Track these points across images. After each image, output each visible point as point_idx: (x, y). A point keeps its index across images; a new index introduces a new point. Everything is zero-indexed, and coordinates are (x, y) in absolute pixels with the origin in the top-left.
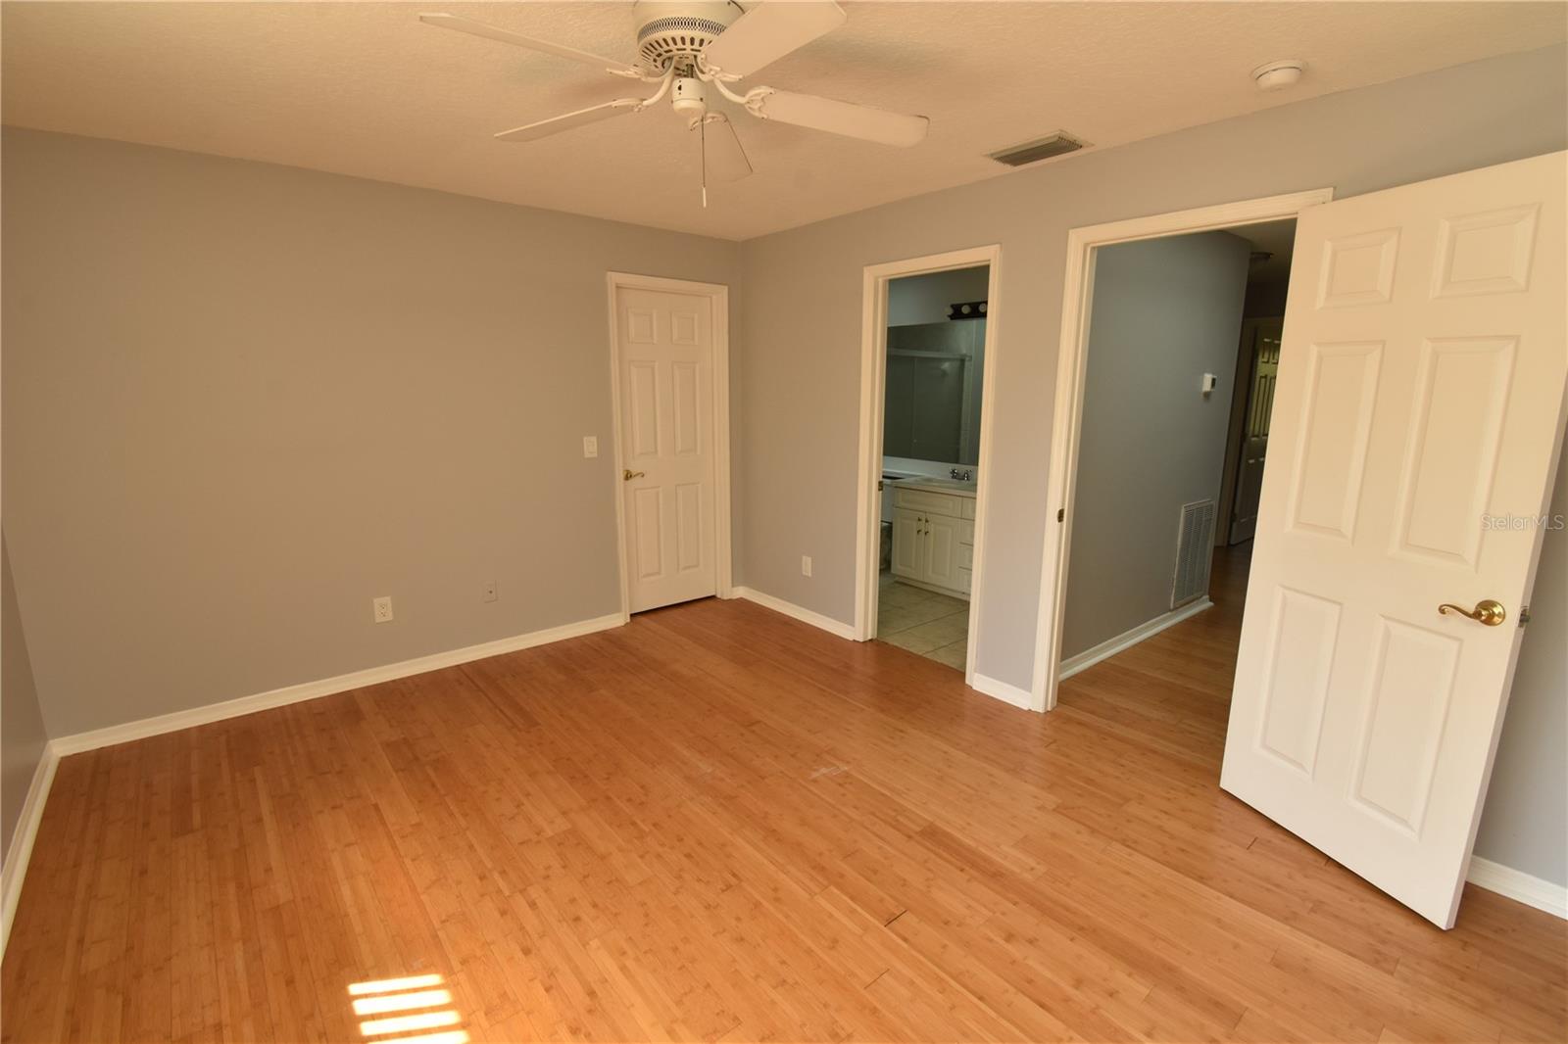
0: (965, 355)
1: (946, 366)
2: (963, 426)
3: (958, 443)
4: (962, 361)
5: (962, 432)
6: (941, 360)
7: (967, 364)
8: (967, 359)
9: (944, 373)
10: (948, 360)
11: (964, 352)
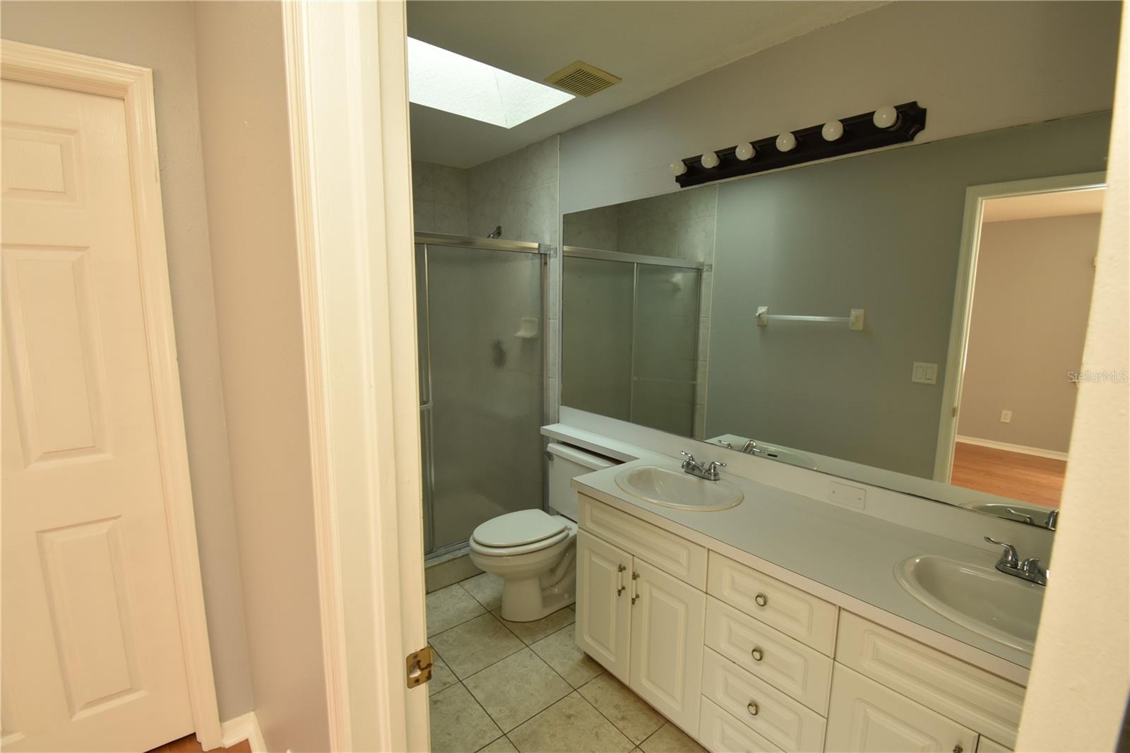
0: (702, 264)
1: (678, 278)
2: (701, 357)
3: (694, 378)
4: (699, 271)
5: (700, 363)
6: (672, 269)
7: (705, 275)
8: (705, 268)
9: (676, 288)
10: (679, 269)
11: (701, 260)
